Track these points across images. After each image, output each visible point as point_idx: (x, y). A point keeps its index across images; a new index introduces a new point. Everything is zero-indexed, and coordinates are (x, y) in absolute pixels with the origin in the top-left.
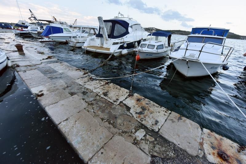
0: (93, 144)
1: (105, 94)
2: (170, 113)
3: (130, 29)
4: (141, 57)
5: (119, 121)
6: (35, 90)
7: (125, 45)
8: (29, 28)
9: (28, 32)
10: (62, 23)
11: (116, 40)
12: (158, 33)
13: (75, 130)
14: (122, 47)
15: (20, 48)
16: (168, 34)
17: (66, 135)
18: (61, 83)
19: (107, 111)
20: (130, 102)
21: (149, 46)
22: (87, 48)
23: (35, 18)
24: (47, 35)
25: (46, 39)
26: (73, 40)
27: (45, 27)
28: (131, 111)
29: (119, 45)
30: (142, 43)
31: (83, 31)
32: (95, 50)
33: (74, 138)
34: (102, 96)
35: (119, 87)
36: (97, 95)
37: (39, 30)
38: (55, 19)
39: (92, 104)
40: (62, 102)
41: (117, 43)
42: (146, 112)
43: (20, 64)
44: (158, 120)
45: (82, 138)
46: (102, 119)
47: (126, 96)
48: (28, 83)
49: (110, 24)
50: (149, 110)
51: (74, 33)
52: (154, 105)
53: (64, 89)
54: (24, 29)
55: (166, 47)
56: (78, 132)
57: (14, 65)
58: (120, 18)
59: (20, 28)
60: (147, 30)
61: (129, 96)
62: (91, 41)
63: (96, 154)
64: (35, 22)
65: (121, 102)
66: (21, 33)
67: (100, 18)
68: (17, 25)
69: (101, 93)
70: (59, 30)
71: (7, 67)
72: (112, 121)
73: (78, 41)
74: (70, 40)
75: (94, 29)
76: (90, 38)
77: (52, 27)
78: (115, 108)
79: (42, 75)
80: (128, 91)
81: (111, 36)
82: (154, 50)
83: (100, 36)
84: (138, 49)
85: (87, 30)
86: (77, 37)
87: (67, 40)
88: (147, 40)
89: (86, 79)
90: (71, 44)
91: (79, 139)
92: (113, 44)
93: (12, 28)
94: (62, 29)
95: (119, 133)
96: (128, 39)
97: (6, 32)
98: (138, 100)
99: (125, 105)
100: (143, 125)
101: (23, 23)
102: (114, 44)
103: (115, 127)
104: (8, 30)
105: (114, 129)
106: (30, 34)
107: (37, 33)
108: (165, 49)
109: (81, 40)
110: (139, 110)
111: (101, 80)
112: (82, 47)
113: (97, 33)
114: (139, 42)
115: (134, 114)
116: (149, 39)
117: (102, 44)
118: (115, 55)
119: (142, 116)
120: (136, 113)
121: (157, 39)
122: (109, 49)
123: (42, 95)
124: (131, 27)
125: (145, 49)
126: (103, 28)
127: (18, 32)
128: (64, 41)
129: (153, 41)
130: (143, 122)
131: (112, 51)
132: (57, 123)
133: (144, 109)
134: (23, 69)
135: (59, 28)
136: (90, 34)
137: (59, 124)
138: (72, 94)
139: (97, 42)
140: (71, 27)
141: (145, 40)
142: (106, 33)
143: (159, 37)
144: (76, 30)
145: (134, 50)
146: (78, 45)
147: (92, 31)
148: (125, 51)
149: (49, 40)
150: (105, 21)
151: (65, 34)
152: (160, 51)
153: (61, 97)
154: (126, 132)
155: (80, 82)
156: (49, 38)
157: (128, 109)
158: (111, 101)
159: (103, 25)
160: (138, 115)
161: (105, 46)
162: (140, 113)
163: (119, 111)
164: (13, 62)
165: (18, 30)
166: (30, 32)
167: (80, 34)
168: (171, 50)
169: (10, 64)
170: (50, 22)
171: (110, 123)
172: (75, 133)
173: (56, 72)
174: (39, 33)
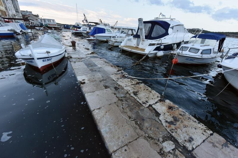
0: (119, 138)
1: (135, 93)
2: (211, 134)
3: (170, 30)
4: (179, 60)
5: (146, 125)
6: (80, 78)
7: (162, 47)
8: (81, 28)
9: (80, 32)
10: (105, 25)
11: (153, 42)
12: (206, 35)
13: (105, 120)
14: (158, 49)
15: (73, 44)
16: (221, 37)
17: (97, 121)
18: (99, 75)
19: (135, 111)
20: (161, 108)
21: (192, 50)
22: (124, 48)
23: (86, 20)
24: (93, 35)
25: (92, 38)
26: (112, 39)
27: (92, 28)
28: (161, 118)
29: (155, 47)
30: (183, 45)
31: (122, 32)
32: (130, 50)
33: (103, 126)
34: (132, 95)
35: (150, 89)
36: (128, 93)
37: (88, 30)
38: (101, 21)
39: (122, 100)
40: (97, 92)
41: (154, 44)
42: (178, 123)
43: (73, 56)
44: (193, 137)
45: (110, 129)
46: (130, 118)
47: (156, 100)
48: (76, 71)
49: (150, 25)
50: (182, 122)
51: (114, 33)
52: (189, 118)
53: (101, 82)
54: (78, 30)
55: (215, 53)
56: (107, 123)
57: (69, 56)
58: (161, 18)
59: (75, 29)
60: (191, 31)
61: (160, 101)
62: (128, 41)
63: (120, 149)
64: (86, 24)
65: (150, 105)
66: (76, 33)
67: (140, 20)
68: (74, 26)
69: (131, 91)
70: (102, 31)
71: (64, 58)
72: (139, 121)
73: (116, 41)
74: (110, 39)
75: (132, 30)
76: (127, 38)
77: (98, 28)
78: (143, 110)
79: (86, 67)
80: (159, 96)
81: (148, 37)
82: (198, 55)
83: (137, 36)
84: (177, 51)
85: (126, 31)
86: (116, 37)
87: (108, 39)
88: (189, 42)
89: (119, 76)
90: (110, 43)
91: (108, 130)
92: (149, 45)
93: (71, 28)
94: (105, 30)
95: (145, 137)
96: (166, 40)
97: (66, 31)
98: (170, 108)
99: (154, 109)
100: (172, 137)
101: (78, 25)
102: (151, 45)
103: (141, 129)
104: (68, 30)
105: (140, 131)
106: (81, 34)
107: (86, 32)
108: (212, 55)
109: (119, 40)
110: (170, 119)
111: (132, 79)
112: (119, 46)
113: (135, 33)
114: (179, 45)
115: (163, 121)
116: (192, 42)
117: (138, 45)
118: (150, 56)
119: (173, 127)
120: (167, 122)
121: (202, 42)
122: (144, 50)
123: (84, 83)
124: (172, 28)
125: (186, 53)
126: (141, 29)
127: (74, 31)
128: (105, 40)
129: (198, 43)
130: (173, 134)
131: (146, 52)
132: (92, 109)
133: (176, 120)
134: (74, 60)
135: (103, 29)
136: (128, 35)
137: (93, 111)
138: (106, 87)
139: (134, 42)
140: (112, 28)
141: (187, 42)
142: (143, 34)
143: (207, 40)
144: (116, 31)
145: (172, 52)
146: (116, 44)
147: (130, 32)
148: (160, 53)
149: (94, 39)
150: (145, 22)
151: (106, 34)
152: (205, 56)
153: (98, 88)
154: (152, 138)
155: (114, 77)
156: (94, 37)
157: (158, 114)
158: (140, 102)
159: (142, 26)
160: (168, 125)
161: (140, 46)
162: (171, 123)
163: (147, 114)
164: (68, 54)
165: (74, 30)
166: (82, 32)
167: (119, 34)
168: (222, 57)
169: (66, 56)
170: (97, 24)
171: (136, 123)
172: (104, 122)
173: (96, 66)
174: (88, 33)
